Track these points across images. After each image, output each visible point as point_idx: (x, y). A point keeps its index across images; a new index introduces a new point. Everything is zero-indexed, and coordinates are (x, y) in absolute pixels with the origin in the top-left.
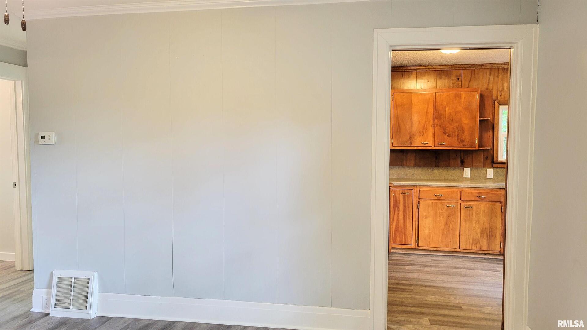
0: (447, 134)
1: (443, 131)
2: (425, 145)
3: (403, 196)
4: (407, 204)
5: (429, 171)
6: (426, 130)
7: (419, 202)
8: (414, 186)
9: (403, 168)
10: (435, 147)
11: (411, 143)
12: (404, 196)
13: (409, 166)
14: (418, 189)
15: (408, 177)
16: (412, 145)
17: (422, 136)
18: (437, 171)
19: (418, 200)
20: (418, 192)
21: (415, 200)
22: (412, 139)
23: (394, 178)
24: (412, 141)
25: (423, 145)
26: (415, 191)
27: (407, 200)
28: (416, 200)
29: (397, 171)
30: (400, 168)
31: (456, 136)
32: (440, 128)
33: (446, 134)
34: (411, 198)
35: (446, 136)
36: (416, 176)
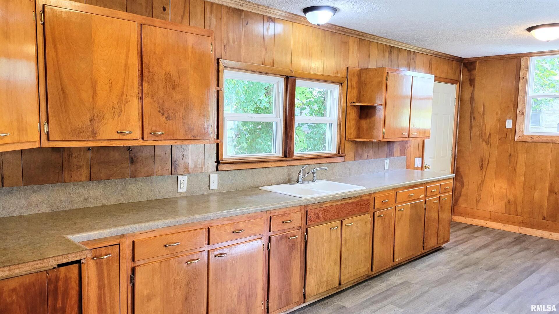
0: (166, 115)
1: (158, 109)
2: (125, 137)
3: (97, 264)
4: (106, 282)
5: (119, 188)
6: (126, 105)
7: (133, 270)
8: (122, 236)
9: (63, 188)
10: (143, 140)
11: (94, 133)
12: (99, 265)
13: (75, 182)
14: (130, 242)
15: (76, 205)
16: (96, 137)
17: (119, 116)
18: (134, 185)
19: (130, 265)
20: (131, 248)
21: (124, 267)
22: (97, 124)
23: (41, 212)
24: (96, 127)
25: (117, 136)
26: (123, 246)
27: (105, 271)
28: (126, 267)
29: (49, 196)
30: (57, 188)
31: (181, 118)
32: (152, 101)
33: (163, 114)
34: (116, 265)
35: (164, 118)
36: (92, 201)
